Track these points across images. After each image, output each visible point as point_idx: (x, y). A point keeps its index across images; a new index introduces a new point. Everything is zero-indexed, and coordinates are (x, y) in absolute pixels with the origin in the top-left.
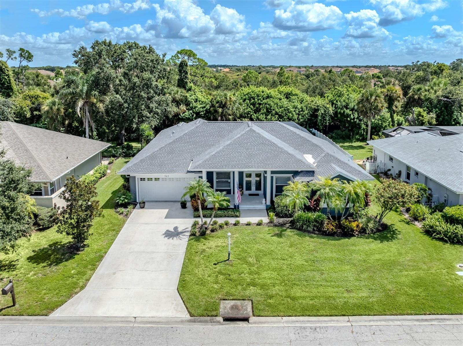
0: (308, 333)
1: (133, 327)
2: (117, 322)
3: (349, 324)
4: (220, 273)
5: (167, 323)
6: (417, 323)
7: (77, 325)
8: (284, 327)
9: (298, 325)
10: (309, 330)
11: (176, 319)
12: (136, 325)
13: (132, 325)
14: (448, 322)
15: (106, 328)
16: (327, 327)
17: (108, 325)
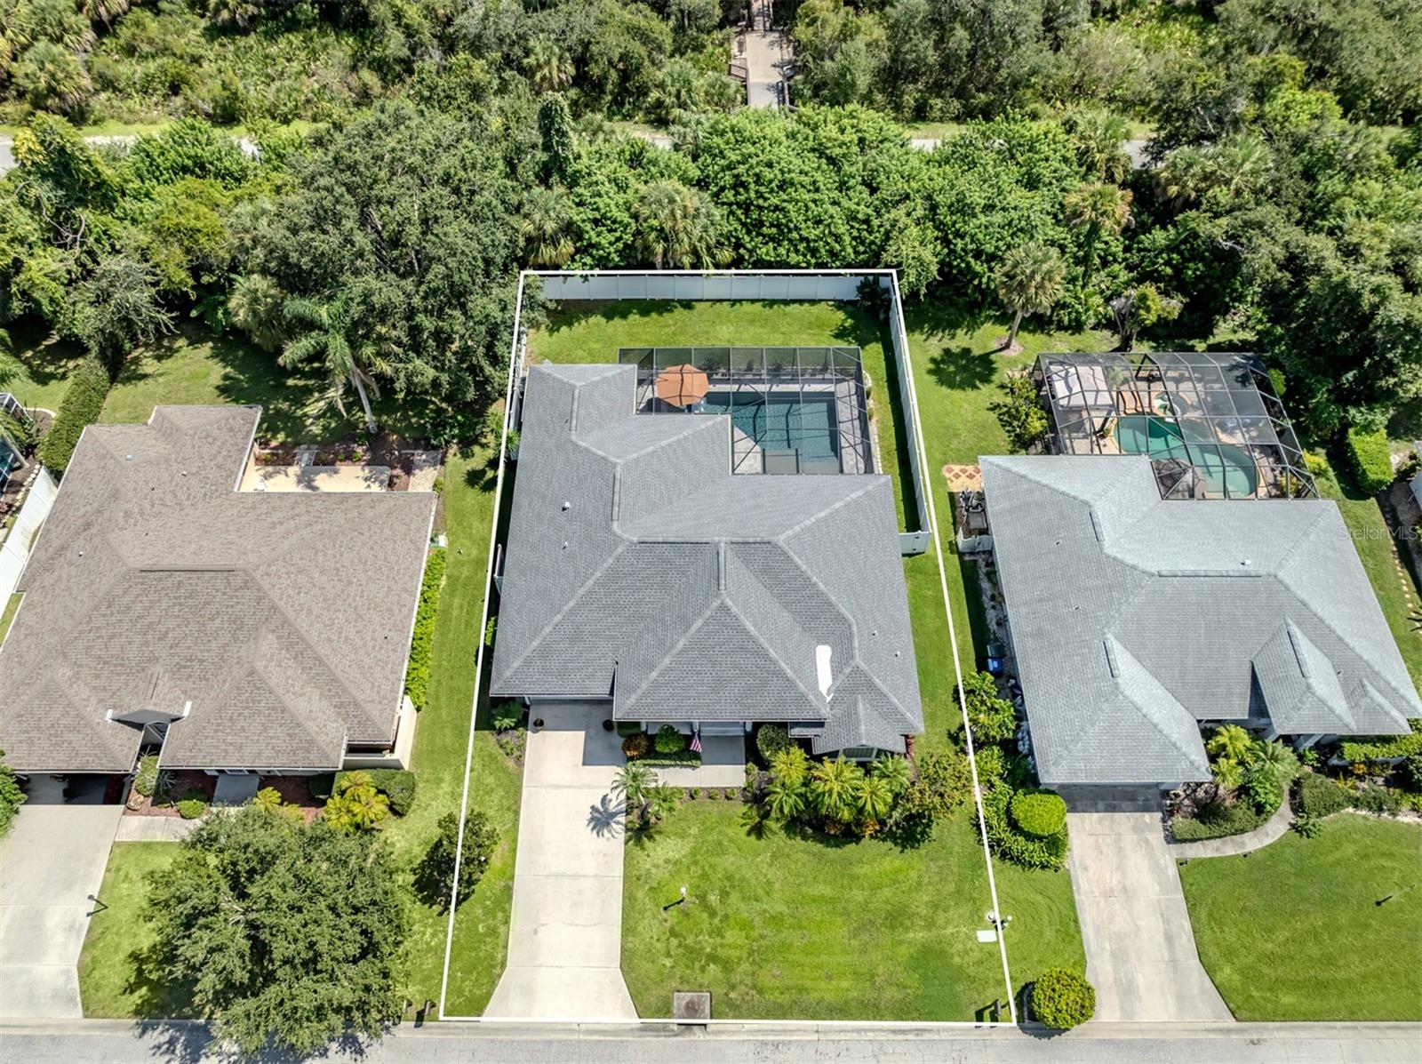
0: (767, 1053)
1: (579, 1041)
2: (560, 1031)
3: (815, 1037)
4: (673, 933)
5: (616, 1033)
6: (891, 1037)
7: (517, 1038)
8: (743, 1041)
9: (760, 1038)
10: (770, 1047)
11: (624, 1027)
12: (582, 1037)
13: (576, 1037)
14: (927, 1036)
15: (550, 1042)
16: (790, 1042)
17: (551, 1037)
